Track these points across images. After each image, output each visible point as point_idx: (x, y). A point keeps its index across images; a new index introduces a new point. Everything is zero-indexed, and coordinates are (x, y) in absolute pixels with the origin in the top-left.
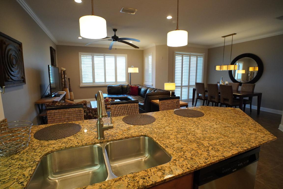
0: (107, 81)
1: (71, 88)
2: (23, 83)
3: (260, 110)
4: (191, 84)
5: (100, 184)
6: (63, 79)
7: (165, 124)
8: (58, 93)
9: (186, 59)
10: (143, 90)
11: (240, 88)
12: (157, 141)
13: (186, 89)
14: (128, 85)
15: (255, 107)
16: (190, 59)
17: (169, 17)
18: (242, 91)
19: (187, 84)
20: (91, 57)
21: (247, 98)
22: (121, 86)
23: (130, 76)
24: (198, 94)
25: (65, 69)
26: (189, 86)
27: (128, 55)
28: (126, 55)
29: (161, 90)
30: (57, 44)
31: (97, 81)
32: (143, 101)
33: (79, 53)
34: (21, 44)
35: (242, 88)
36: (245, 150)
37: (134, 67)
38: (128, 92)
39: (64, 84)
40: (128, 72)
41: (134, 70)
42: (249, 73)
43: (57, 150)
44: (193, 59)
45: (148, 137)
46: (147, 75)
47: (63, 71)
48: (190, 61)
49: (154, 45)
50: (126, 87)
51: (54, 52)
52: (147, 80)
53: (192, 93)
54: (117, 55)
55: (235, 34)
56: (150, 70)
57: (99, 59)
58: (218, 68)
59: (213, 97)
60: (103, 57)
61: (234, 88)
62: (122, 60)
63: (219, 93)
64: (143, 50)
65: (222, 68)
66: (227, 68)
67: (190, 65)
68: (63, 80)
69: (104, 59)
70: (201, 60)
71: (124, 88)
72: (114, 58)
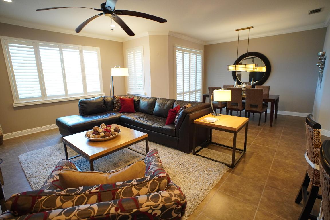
0: (69, 92)
4: (192, 89)
9: (186, 57)
16: (190, 57)
22: (102, 99)
26: (190, 92)
27: (100, 48)
28: (99, 48)
33: (3, 38)
37: (121, 67)
38: (117, 108)
46: (132, 79)
48: (190, 60)
54: (83, 47)
55: (252, 27)
56: (139, 72)
58: (231, 68)
60: (58, 49)
64: (122, 43)
65: (238, 68)
67: (190, 64)
69: (60, 53)
70: (200, 58)
71: (108, 102)
72: (79, 52)
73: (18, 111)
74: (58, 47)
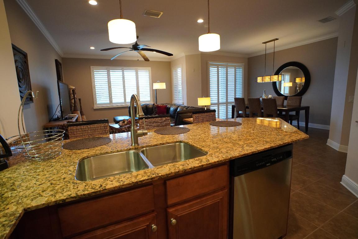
0: (127, 101)
1: (83, 110)
2: (31, 102)
3: (309, 126)
4: (229, 101)
5: (144, 171)
6: (72, 99)
7: (201, 133)
8: (69, 116)
9: (222, 71)
10: (172, 109)
11: (286, 102)
12: (193, 144)
13: (224, 107)
14: (154, 104)
15: (303, 124)
16: (227, 70)
17: (200, 21)
18: (288, 106)
19: (225, 101)
20: (106, 72)
21: (294, 113)
22: (145, 106)
23: (155, 93)
24: (238, 112)
25: (74, 88)
26: (227, 103)
28: (150, 68)
29: (194, 107)
30: (63, 56)
31: (114, 101)
32: (174, 122)
33: (91, 67)
34: (27, 54)
35: (287, 102)
36: (278, 145)
38: (155, 112)
39: (73, 106)
40: (153, 89)
41: (160, 86)
42: (298, 86)
43: (93, 156)
44: (231, 71)
45: (184, 142)
46: (176, 92)
47: (72, 90)
48: (227, 74)
49: (183, 54)
50: (151, 106)
51: (60, 66)
52: (176, 98)
53: (231, 111)
54: (138, 68)
55: (277, 39)
56: (180, 86)
57: (116, 75)
58: (259, 80)
59: (255, 114)
60: (121, 71)
61: (279, 102)
62: (145, 75)
63: (262, 109)
64: (170, 62)
65: (265, 80)
66: (270, 79)
67: (227, 77)
68: (73, 101)
69: (122, 74)
70: (240, 73)
71: (149, 108)
72: (135, 72)
73: (96, 112)
74: (121, 70)
